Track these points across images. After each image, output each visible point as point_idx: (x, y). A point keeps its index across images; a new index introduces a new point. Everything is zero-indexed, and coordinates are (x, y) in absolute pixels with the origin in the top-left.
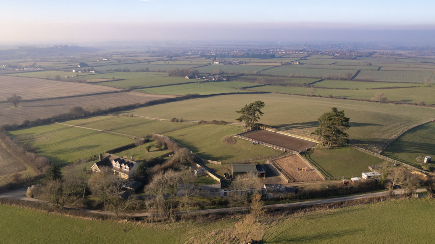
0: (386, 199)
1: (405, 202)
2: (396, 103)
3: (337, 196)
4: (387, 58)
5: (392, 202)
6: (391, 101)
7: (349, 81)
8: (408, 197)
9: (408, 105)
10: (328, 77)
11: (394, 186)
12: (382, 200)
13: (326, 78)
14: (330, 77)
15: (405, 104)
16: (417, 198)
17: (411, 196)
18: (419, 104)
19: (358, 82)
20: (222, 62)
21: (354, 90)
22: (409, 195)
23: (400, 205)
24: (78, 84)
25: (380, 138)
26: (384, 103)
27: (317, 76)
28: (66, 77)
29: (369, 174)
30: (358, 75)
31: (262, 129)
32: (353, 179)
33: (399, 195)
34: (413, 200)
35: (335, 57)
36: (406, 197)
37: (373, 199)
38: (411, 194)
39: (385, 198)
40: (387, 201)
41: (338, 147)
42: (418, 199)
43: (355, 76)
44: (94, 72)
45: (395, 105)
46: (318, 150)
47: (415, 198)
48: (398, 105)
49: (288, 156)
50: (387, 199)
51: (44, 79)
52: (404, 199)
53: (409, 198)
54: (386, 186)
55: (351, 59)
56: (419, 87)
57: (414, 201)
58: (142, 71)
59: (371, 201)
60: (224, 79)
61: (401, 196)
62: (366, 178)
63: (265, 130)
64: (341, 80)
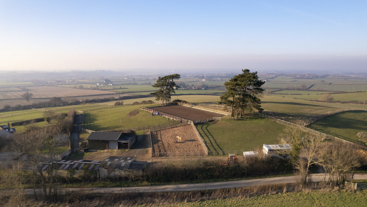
0: (294, 189)
1: (330, 197)
2: (342, 102)
3: (211, 180)
4: (338, 78)
5: (304, 195)
6: (338, 101)
7: (304, 91)
8: (338, 188)
9: (354, 104)
10: (287, 88)
11: (309, 166)
12: (285, 191)
13: (285, 88)
14: (288, 88)
15: (351, 103)
16: (355, 191)
17: (344, 186)
18: (364, 103)
19: (312, 91)
20: (208, 80)
21: (306, 95)
22: (340, 184)
23: (317, 202)
24: (93, 90)
25: (310, 113)
26: (331, 102)
27: (278, 88)
28: (89, 87)
29: (273, 147)
30: (312, 87)
31: (179, 105)
32: (246, 153)
33: (320, 183)
34: (346, 194)
35: (296, 78)
36: (333, 188)
37: (269, 188)
38: (343, 182)
39: (291, 188)
40: (295, 193)
41: (249, 118)
42: (358, 192)
43: (310, 88)
44: (111, 85)
45: (341, 104)
46: (223, 121)
47: (351, 191)
48: (344, 104)
49: (179, 126)
50: (296, 189)
51: (73, 88)
52: (328, 190)
53: (339, 190)
54: (295, 165)
55: (309, 79)
56: (365, 92)
57: (349, 195)
58: (146, 84)
59: (264, 190)
60: (203, 89)
61: (325, 185)
62: (267, 153)
63: (182, 106)
64: (297, 90)
